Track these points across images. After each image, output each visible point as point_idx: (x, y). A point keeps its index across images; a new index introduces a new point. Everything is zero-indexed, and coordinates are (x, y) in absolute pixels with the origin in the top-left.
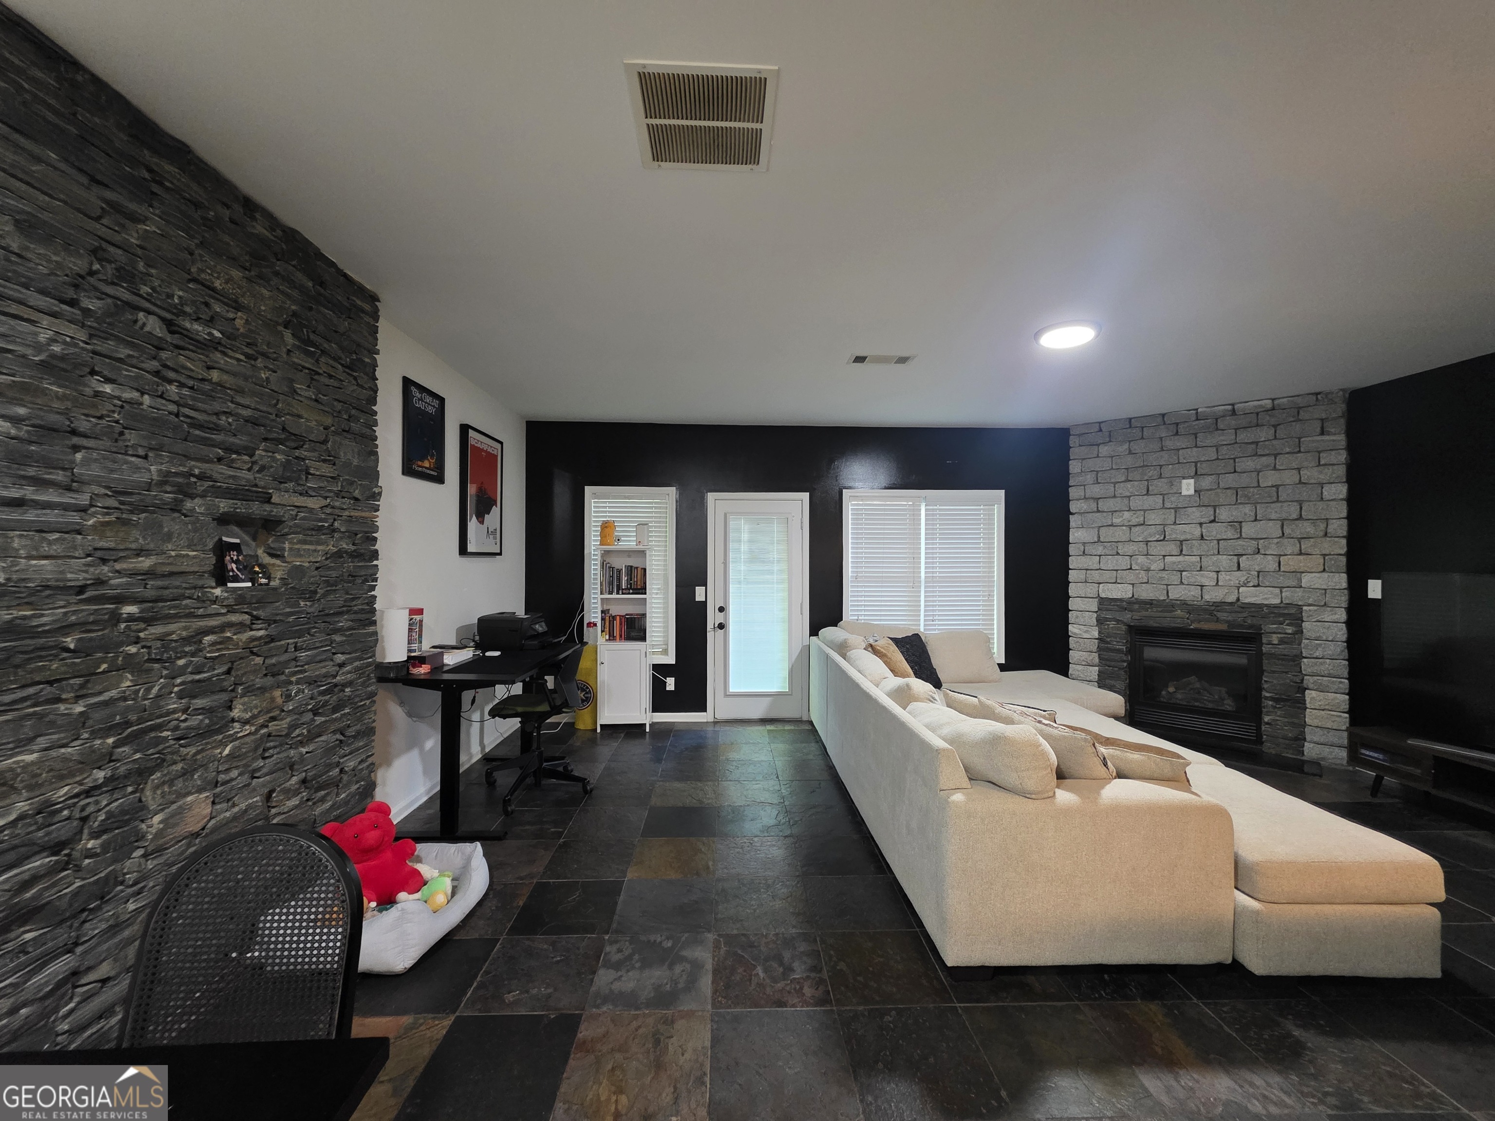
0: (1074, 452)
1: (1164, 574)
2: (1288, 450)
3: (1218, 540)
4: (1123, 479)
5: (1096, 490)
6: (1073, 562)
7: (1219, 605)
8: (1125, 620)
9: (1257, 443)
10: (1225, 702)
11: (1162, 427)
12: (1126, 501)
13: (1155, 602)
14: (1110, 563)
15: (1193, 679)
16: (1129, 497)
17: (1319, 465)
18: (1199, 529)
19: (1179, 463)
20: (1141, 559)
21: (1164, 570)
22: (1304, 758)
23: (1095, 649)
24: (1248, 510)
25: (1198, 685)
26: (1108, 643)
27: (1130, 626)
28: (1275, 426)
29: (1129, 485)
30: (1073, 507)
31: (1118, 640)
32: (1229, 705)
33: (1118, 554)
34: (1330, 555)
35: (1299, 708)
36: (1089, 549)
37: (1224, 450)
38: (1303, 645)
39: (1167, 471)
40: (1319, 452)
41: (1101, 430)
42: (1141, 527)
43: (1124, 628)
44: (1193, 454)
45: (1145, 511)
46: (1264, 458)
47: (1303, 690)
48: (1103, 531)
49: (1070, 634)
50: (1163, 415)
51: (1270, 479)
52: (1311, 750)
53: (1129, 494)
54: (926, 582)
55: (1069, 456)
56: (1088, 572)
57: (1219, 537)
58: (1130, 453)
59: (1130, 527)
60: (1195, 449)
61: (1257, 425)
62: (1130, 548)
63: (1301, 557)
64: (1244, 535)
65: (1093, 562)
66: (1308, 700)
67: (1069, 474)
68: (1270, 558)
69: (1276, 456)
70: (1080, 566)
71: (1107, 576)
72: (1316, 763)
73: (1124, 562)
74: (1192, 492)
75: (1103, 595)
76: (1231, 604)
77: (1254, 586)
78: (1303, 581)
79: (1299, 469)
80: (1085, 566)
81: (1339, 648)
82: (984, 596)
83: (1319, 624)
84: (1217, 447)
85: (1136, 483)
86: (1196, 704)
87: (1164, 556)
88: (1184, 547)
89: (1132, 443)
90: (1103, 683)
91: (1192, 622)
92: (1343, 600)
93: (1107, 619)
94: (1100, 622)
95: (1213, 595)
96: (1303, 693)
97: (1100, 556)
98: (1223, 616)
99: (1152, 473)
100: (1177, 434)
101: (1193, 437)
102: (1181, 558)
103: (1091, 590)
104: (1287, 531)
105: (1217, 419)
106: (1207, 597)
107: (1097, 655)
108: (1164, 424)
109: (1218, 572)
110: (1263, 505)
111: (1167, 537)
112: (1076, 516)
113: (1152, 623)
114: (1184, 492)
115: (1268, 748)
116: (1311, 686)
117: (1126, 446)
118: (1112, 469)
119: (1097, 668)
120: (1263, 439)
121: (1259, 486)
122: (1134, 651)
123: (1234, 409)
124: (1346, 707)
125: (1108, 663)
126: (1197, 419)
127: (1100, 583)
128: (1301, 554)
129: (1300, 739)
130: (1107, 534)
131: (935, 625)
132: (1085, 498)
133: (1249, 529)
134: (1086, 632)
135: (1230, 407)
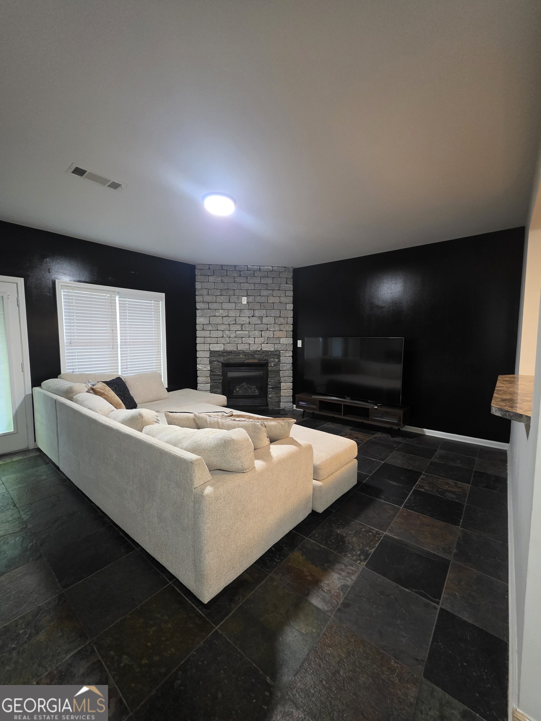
0: (198, 278)
1: (236, 339)
2: (276, 289)
3: (255, 324)
4: (219, 294)
5: (208, 299)
6: (199, 334)
7: (255, 352)
8: (221, 361)
9: (267, 284)
10: (256, 392)
11: (235, 271)
12: (220, 305)
13: (233, 352)
14: (214, 334)
15: (244, 384)
16: (222, 303)
17: (285, 296)
18: (248, 319)
19: (241, 289)
20: (227, 332)
21: (236, 337)
22: (281, 408)
23: (208, 375)
24: (264, 312)
25: (246, 386)
26: (214, 372)
27: (222, 363)
28: (273, 278)
29: (222, 297)
30: (198, 306)
31: (218, 370)
32: (257, 393)
33: (218, 330)
34: (288, 331)
35: (279, 390)
36: (206, 327)
37: (256, 286)
38: (280, 366)
39: (237, 292)
40: (286, 291)
41: (209, 269)
42: (227, 317)
43: (221, 364)
44: (246, 286)
45: (228, 310)
46: (270, 291)
47: (280, 383)
48: (211, 318)
49: (198, 369)
50: (235, 266)
51: (271, 300)
52: (282, 405)
53: (222, 302)
54: (121, 345)
55: (196, 280)
56: (205, 338)
57: (255, 323)
58: (222, 282)
59: (223, 317)
60: (247, 284)
61: (267, 277)
62: (222, 327)
63: (280, 332)
64: (263, 323)
65: (207, 334)
66: (282, 386)
67: (195, 289)
68: (271, 332)
69: (273, 290)
70: (202, 336)
71: (214, 340)
72: (284, 410)
73: (220, 334)
74: (246, 303)
75: (212, 349)
76: (259, 351)
77: (266, 344)
78: (281, 341)
79: (280, 297)
80: (204, 336)
81: (290, 366)
82: (155, 352)
83: (285, 357)
84: (255, 284)
85: (225, 297)
86: (246, 394)
87: (236, 331)
88: (243, 327)
89: (223, 277)
90: (212, 391)
91: (246, 360)
92: (291, 348)
93: (213, 361)
94: (211, 362)
95: (254, 348)
96: (280, 385)
97: (210, 331)
98: (256, 356)
99: (231, 292)
100: (240, 276)
101: (246, 278)
102: (242, 332)
103: (206, 347)
104: (276, 321)
105: (254, 272)
106: (251, 349)
107: (209, 378)
108: (235, 270)
109: (255, 338)
110: (269, 310)
111: (237, 322)
112: (199, 310)
113: (232, 361)
114: (243, 303)
115: (270, 407)
116: (283, 381)
117: (220, 278)
118: (215, 289)
119: (210, 384)
120: (269, 283)
121: (268, 303)
122: (224, 374)
123: (260, 269)
124: (292, 387)
125: (214, 381)
126: (248, 270)
127: (210, 344)
128: (280, 331)
129: (279, 402)
130: (213, 320)
131: (128, 371)
132: (203, 302)
133: (265, 320)
134: (205, 367)
135: (259, 267)
